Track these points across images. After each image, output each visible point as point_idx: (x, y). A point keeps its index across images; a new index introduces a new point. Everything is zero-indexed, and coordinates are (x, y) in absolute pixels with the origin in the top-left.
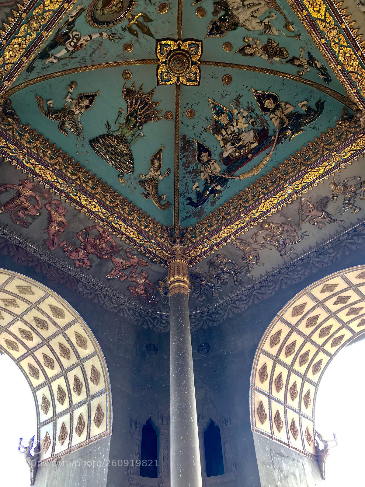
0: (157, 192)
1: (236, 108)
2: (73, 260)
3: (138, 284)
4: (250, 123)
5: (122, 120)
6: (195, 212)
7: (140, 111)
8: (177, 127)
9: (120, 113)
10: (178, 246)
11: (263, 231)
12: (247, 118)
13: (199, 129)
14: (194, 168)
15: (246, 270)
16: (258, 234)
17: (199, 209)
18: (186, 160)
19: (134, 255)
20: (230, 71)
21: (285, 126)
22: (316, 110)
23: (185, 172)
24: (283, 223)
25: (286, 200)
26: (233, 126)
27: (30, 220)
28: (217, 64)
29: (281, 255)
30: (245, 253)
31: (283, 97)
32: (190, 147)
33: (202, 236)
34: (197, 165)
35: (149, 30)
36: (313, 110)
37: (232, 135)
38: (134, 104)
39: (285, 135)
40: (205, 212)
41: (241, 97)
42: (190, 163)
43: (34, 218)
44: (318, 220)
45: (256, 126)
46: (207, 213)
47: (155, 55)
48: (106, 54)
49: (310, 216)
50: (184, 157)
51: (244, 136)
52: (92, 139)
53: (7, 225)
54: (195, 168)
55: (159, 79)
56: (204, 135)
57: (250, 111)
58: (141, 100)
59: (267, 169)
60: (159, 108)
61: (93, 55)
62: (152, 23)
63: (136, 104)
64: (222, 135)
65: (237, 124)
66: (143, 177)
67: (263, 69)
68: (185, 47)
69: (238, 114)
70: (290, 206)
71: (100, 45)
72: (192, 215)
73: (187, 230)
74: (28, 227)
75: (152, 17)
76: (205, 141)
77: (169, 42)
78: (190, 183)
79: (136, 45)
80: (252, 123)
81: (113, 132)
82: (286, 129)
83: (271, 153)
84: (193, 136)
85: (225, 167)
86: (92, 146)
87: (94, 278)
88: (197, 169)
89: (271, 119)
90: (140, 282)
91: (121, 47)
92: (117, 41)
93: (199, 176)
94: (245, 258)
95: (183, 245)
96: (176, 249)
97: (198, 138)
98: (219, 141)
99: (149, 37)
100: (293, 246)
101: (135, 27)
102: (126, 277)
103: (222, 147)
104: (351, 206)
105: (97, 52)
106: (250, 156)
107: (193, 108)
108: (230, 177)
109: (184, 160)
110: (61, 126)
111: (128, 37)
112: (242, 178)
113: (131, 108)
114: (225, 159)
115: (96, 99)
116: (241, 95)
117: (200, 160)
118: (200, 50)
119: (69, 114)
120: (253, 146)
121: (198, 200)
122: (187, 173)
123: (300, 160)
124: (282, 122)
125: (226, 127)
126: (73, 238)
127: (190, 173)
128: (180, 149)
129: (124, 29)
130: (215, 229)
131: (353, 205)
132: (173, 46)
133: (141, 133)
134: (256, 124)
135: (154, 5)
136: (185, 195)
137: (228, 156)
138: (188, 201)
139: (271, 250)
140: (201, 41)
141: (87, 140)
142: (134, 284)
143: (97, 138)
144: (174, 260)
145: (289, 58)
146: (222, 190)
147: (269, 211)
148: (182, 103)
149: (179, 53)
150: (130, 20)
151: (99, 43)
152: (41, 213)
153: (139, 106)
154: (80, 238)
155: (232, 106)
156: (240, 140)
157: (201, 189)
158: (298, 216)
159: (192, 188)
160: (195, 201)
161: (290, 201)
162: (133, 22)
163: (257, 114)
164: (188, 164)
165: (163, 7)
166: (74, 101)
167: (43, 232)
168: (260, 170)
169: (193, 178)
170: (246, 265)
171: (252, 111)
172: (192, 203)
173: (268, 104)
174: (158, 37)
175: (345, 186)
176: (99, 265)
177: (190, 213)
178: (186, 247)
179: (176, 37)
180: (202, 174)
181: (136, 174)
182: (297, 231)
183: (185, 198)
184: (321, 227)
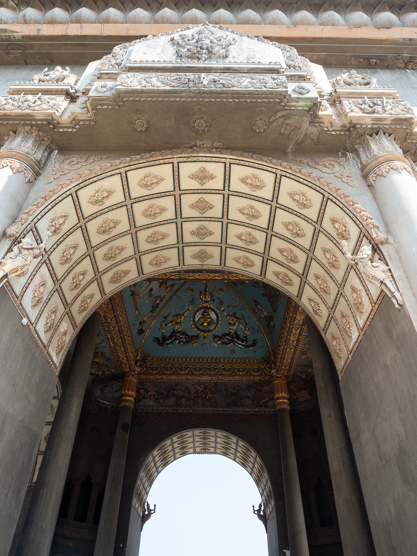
61: (236, 305)
129: (214, 300)
151: (228, 307)
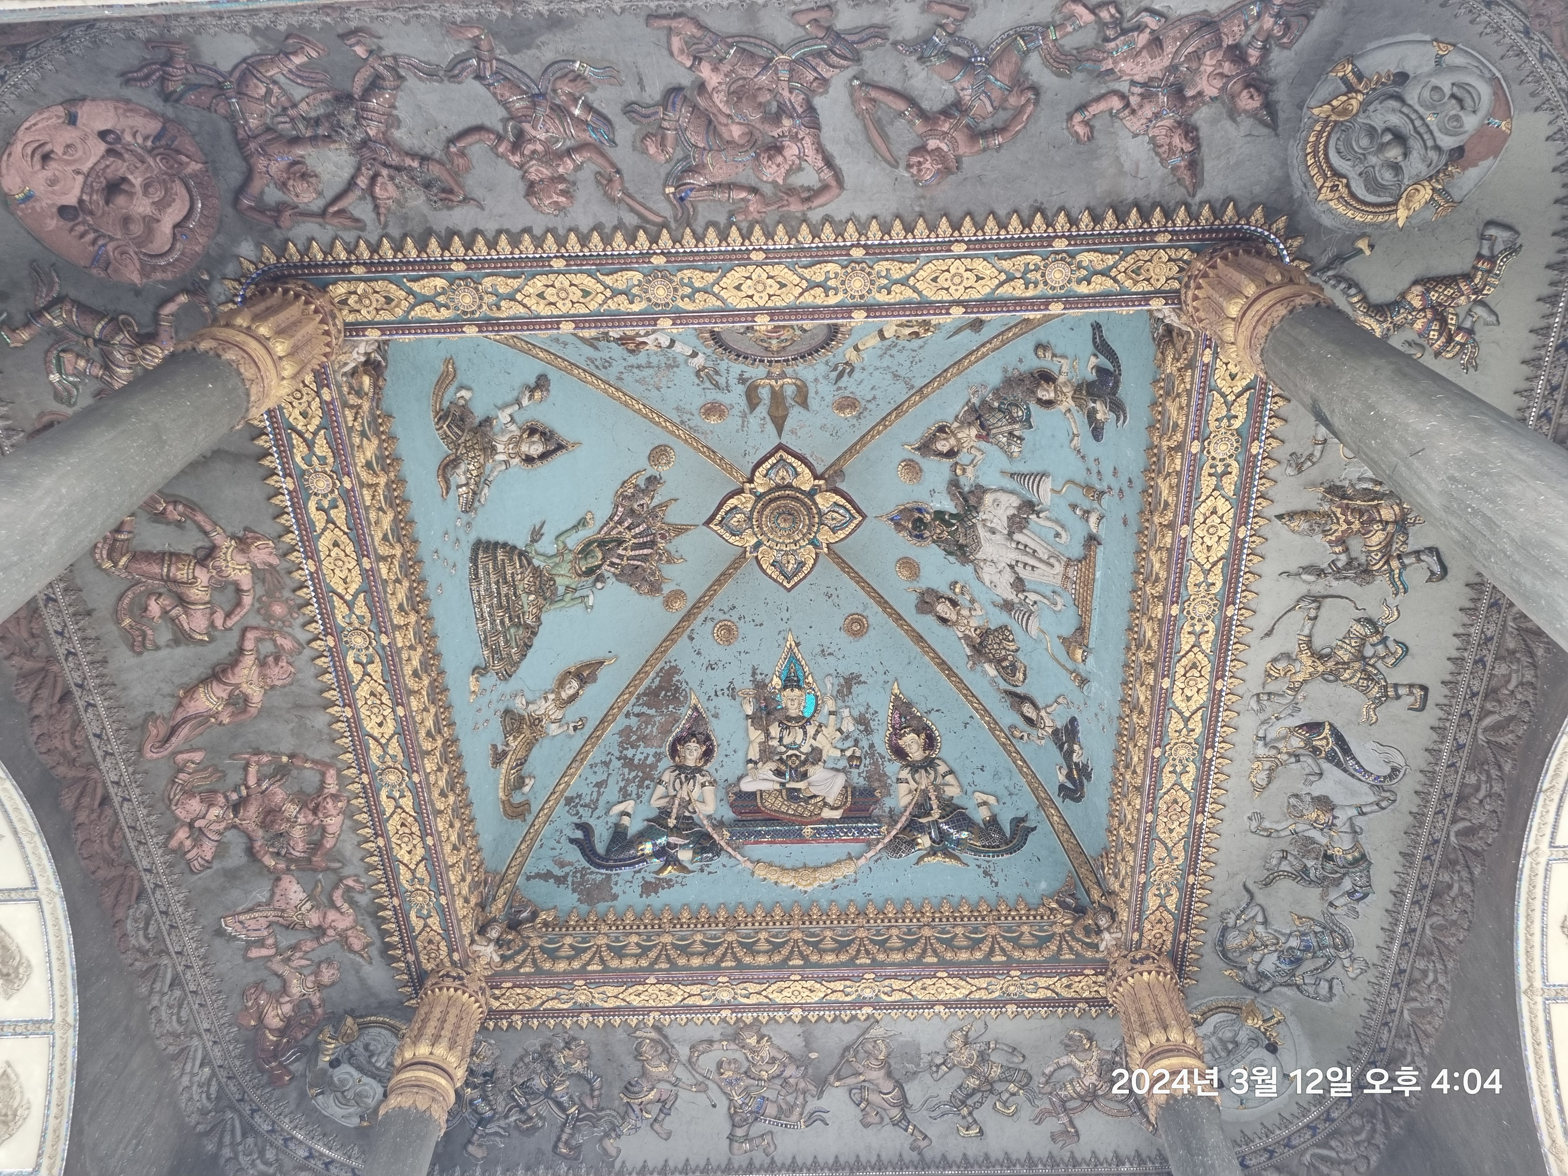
0: (522, 763)
1: (835, 698)
2: (177, 819)
3: (284, 989)
4: (848, 753)
5: (574, 541)
6: (583, 876)
7: (625, 549)
8: (671, 637)
9: (582, 523)
10: (488, 952)
11: (733, 1046)
12: (847, 738)
13: (719, 679)
14: (646, 758)
15: (612, 1123)
16: (716, 1046)
17: (599, 878)
18: (639, 728)
19: (352, 903)
20: (875, 614)
21: (923, 820)
22: (1008, 835)
23: (617, 754)
24: (791, 1057)
25: (840, 1006)
26: (805, 733)
27: (165, 636)
28: (859, 580)
29: (731, 1138)
30: (644, 1073)
31: (947, 750)
32: (670, 702)
33: (576, 965)
34: (658, 757)
35: (785, 417)
36: (1000, 831)
37: (790, 752)
38: (626, 524)
39: (913, 843)
40: (615, 897)
41: (860, 683)
42: (644, 738)
43: (181, 637)
44: (875, 1098)
45: (855, 771)
46: (620, 904)
47: (751, 466)
48: (658, 389)
49: (862, 1078)
50: (638, 715)
51: (817, 773)
52: (484, 538)
53: (89, 613)
54: (648, 762)
55: (719, 517)
56: (723, 702)
57: (862, 728)
58: (648, 528)
59: (835, 895)
60: (668, 570)
61: (635, 370)
62: (801, 409)
63: (629, 528)
64: (768, 735)
65: (817, 732)
66: (519, 704)
67: (944, 662)
68: (824, 501)
69: (831, 713)
70: (838, 1025)
71: (669, 367)
72: (570, 879)
73: (534, 915)
74: (140, 654)
75: (813, 402)
76: (716, 716)
77: (801, 468)
78: (611, 792)
79: (733, 421)
80: (852, 757)
81: (538, 554)
82: (922, 829)
83: (862, 861)
84: (693, 684)
85: (729, 815)
86: (474, 560)
87: (187, 905)
88: (653, 767)
89: (899, 781)
90: (296, 989)
91: (699, 402)
92: (708, 384)
93: (648, 787)
94: (636, 1089)
95: (502, 957)
96: (477, 957)
97: (704, 698)
98: (751, 742)
99: (771, 428)
100: (775, 1129)
101: (765, 393)
102: (272, 952)
103: (750, 761)
104: (965, 1111)
105: (647, 372)
106: (808, 830)
107: (741, 624)
108: (730, 850)
109: (634, 721)
110: (447, 465)
111: (736, 397)
112: (761, 872)
113: (613, 528)
114: (742, 796)
115: (560, 458)
116: (862, 679)
117: (674, 752)
118: (848, 530)
119: (484, 450)
120: (827, 814)
121: (608, 850)
122: (619, 759)
123: (926, 932)
124: (922, 808)
125: (787, 722)
126: (230, 758)
127: (629, 763)
128: (641, 690)
129: (742, 381)
130: (626, 970)
131: (970, 1113)
132: (806, 481)
133: (591, 597)
134: (857, 767)
135: (839, 389)
136: (581, 810)
137: (754, 794)
138: (579, 834)
139: (714, 1106)
140: (864, 517)
141: (473, 537)
142: (274, 984)
143: (496, 544)
144: (456, 990)
145: (1018, 690)
146: (690, 867)
147: (787, 1007)
148: (722, 598)
149: (804, 504)
150: (769, 376)
151: (671, 363)
152: (212, 640)
153: (634, 537)
154: (253, 770)
155: (829, 686)
156: (805, 776)
157: (634, 826)
158: (836, 1059)
159: (610, 806)
160: (600, 847)
161: (846, 1015)
162: (773, 382)
163: (872, 746)
164: (638, 740)
165: (848, 403)
166: (513, 427)
167: (167, 689)
168: (816, 884)
169: (628, 782)
170: (622, 1110)
171: (866, 730)
172: (585, 846)
173: (912, 743)
174: (787, 439)
175: (983, 1057)
176: (232, 875)
177: (567, 869)
178: (509, 966)
179: (820, 470)
180: (660, 790)
181: (513, 684)
182: (809, 1098)
183: (575, 819)
184: (869, 1120)
